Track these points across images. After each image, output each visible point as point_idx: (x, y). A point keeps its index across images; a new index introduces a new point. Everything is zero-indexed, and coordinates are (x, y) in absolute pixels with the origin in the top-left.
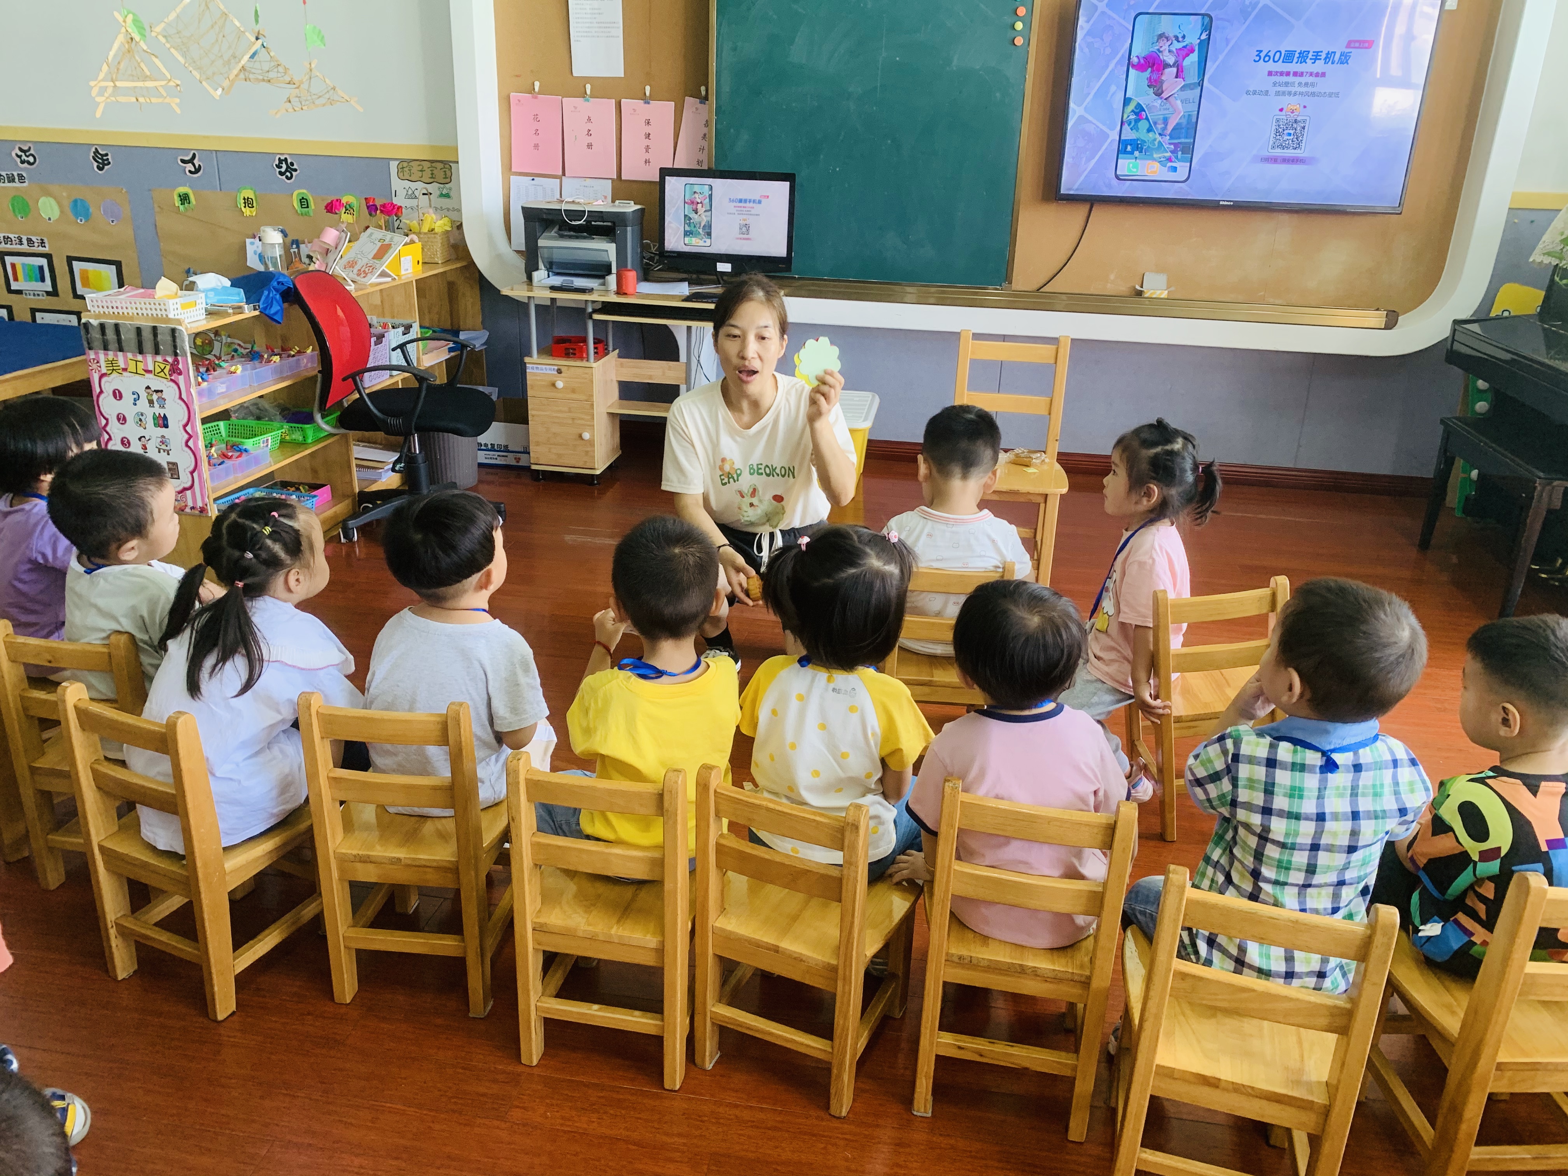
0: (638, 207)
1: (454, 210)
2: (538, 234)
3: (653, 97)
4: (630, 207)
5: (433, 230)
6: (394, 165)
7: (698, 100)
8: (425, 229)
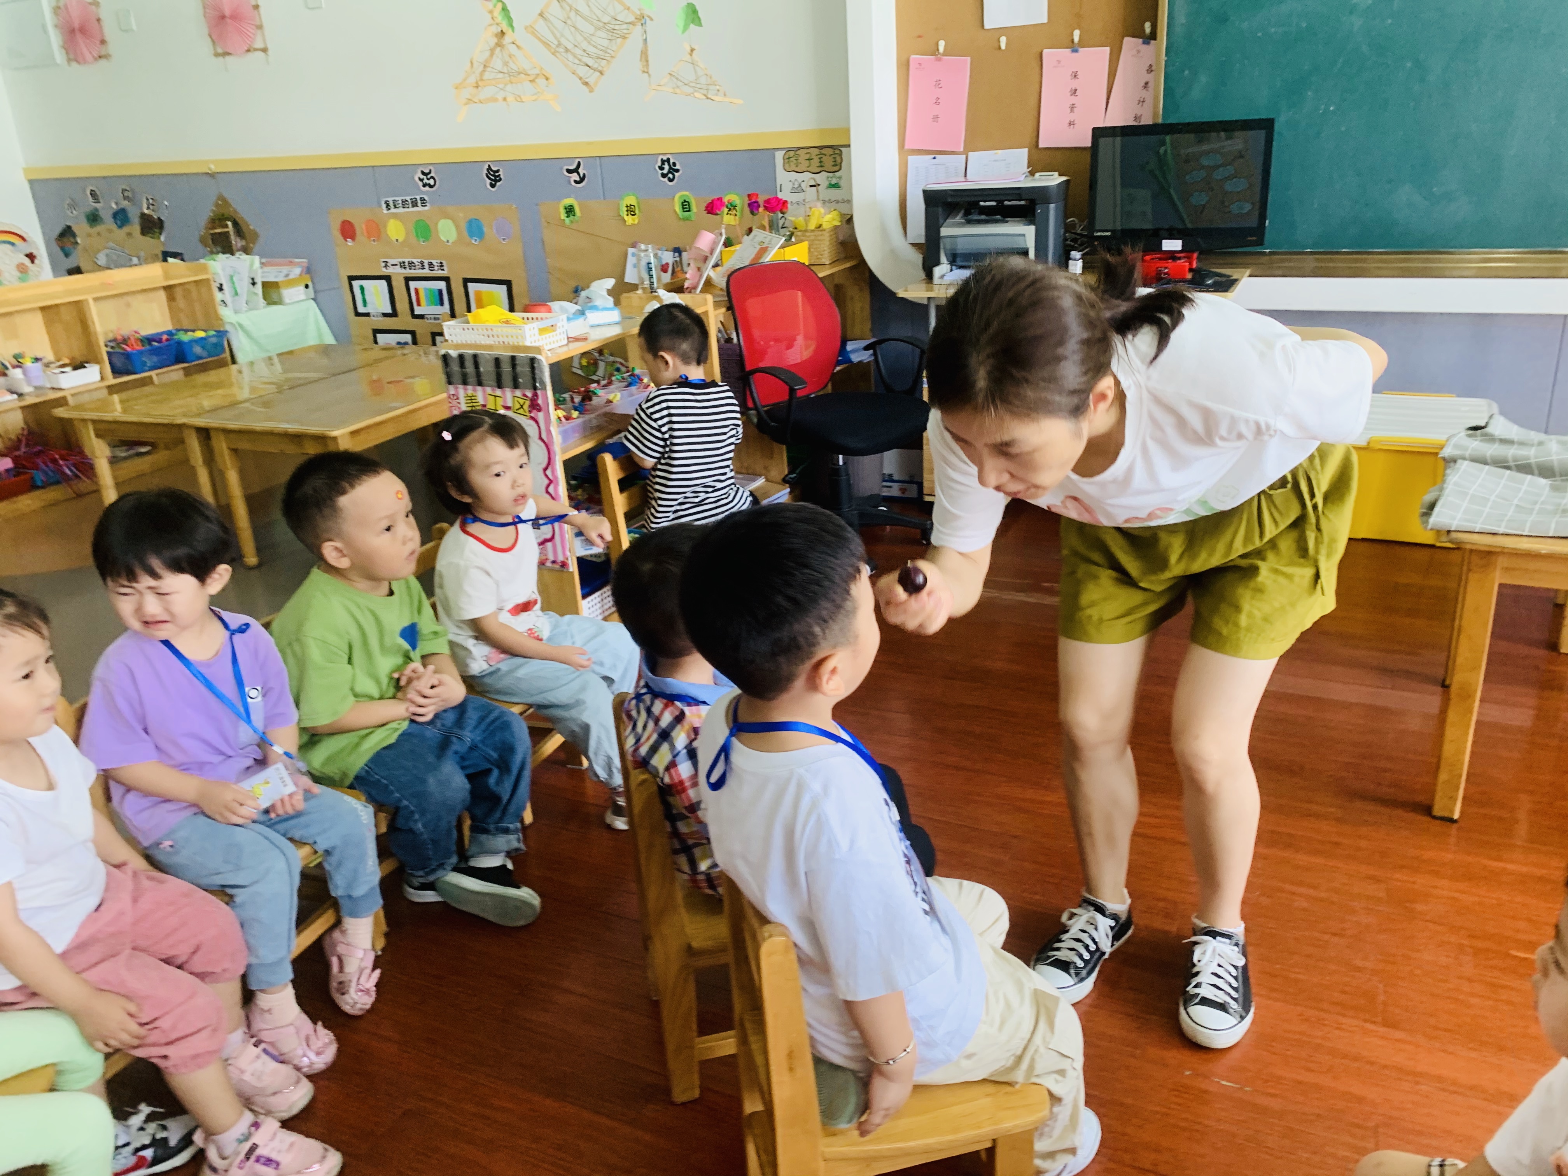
0: (1064, 178)
1: (844, 201)
2: (941, 221)
3: (1083, 44)
4: (1054, 180)
5: (820, 226)
6: (779, 156)
7: (1141, 40)
8: (812, 226)
